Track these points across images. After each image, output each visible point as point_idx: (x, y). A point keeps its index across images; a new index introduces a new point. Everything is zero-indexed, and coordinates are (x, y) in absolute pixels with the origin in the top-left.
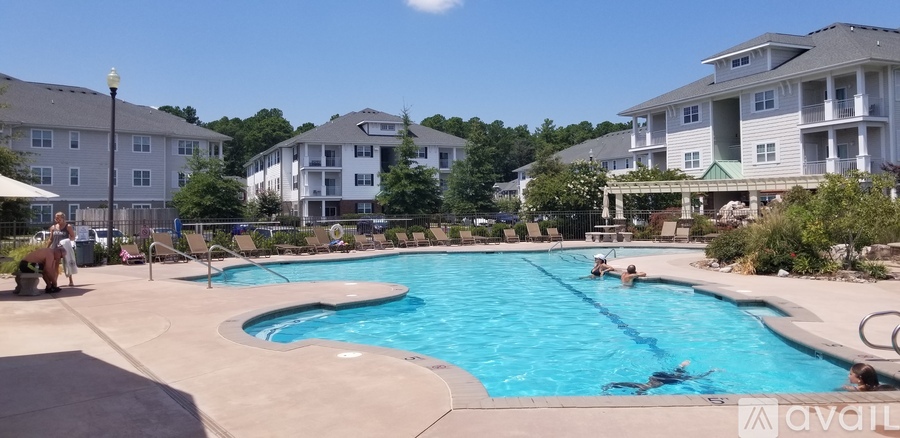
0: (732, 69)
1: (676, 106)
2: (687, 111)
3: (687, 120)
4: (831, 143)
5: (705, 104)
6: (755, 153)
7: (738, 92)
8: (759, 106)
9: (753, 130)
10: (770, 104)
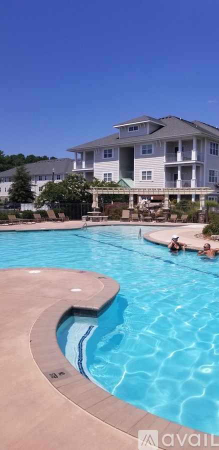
0: (129, 132)
1: (100, 149)
2: (105, 151)
3: (105, 156)
4: (179, 172)
5: (116, 149)
6: (141, 175)
7: (133, 144)
8: (144, 152)
9: (140, 164)
10: (150, 151)
